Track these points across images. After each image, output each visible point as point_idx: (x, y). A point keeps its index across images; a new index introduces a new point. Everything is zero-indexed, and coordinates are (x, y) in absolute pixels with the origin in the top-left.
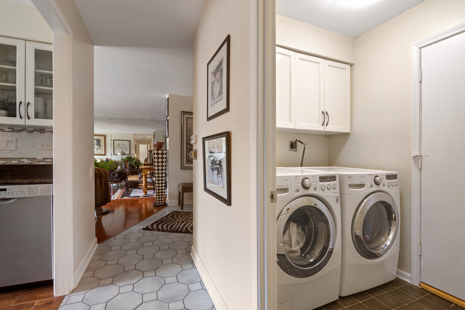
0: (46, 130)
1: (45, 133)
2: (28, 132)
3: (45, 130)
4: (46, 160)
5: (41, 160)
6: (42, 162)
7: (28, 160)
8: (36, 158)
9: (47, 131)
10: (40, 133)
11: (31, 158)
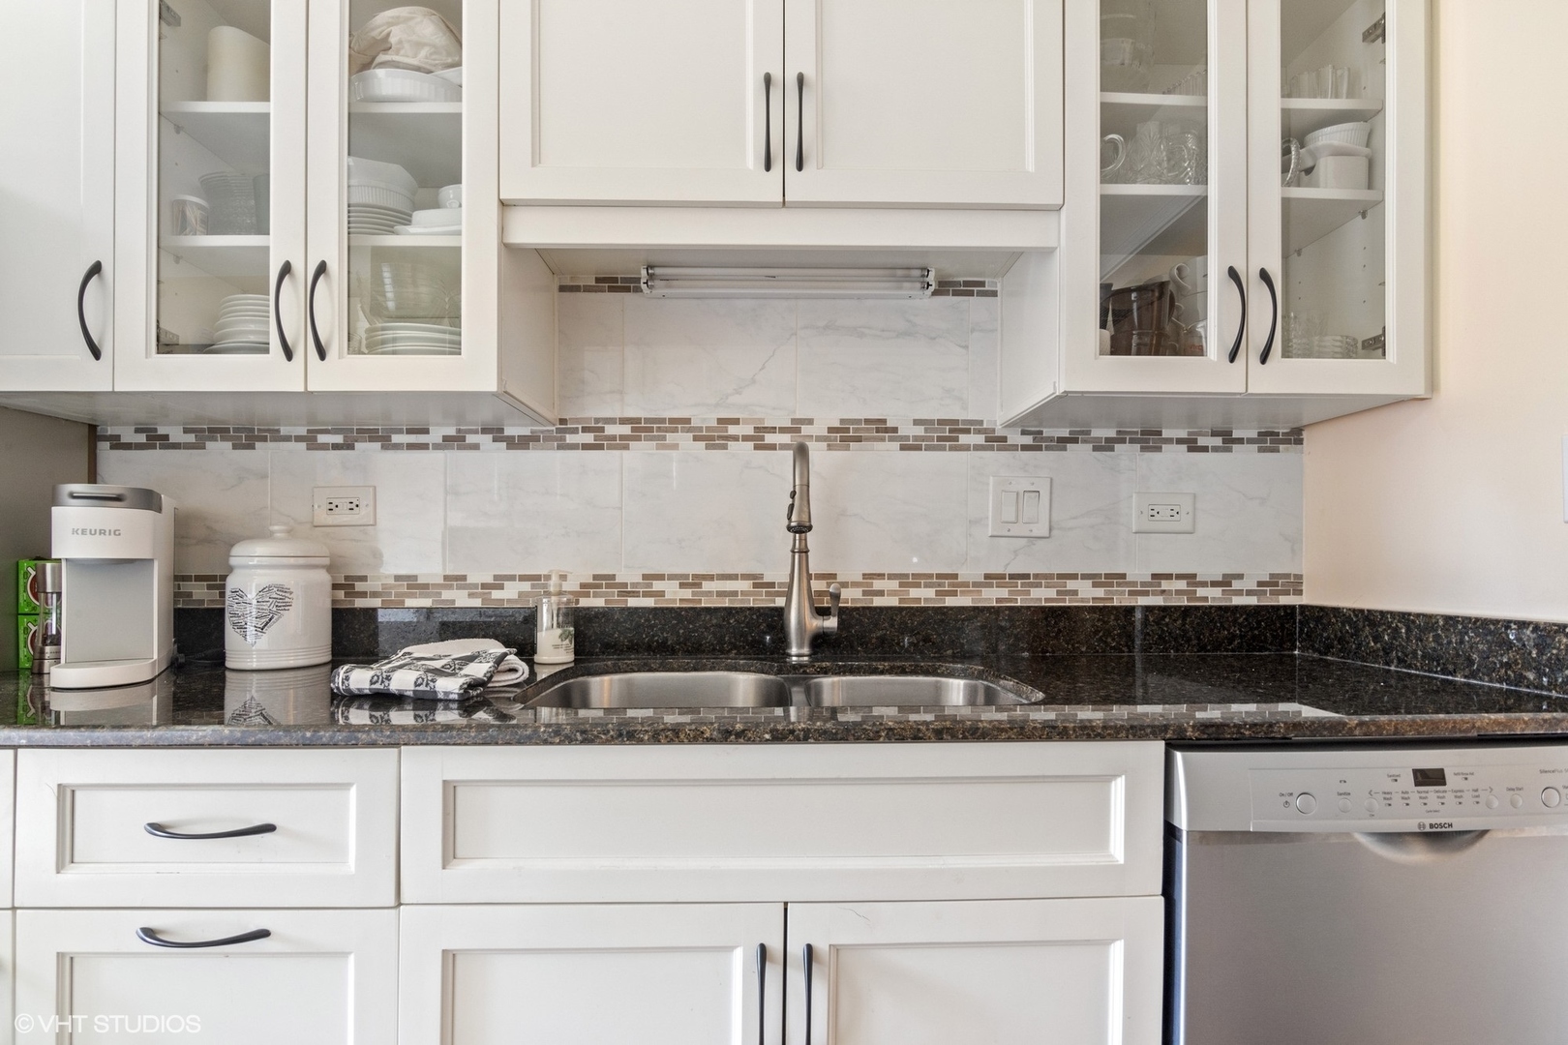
0: (1166, 434)
1: (1159, 449)
2: (1095, 449)
3: (1160, 433)
4: (1165, 585)
5: (1143, 584)
6: (1146, 593)
7: (1095, 585)
8: (1123, 576)
9: (1169, 441)
10: (1143, 449)
11: (1107, 576)
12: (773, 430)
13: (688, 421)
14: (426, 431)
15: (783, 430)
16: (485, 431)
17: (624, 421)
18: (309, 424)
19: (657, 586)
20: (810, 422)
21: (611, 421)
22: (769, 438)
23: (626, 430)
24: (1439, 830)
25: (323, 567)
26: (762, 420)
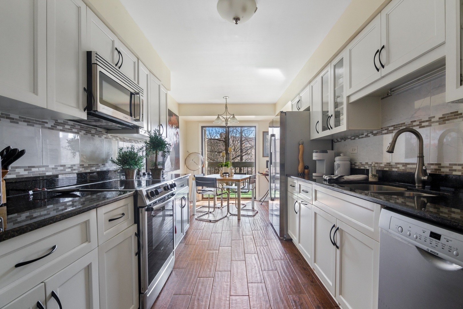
12: (424, 122)
13: (404, 123)
14: (363, 134)
15: (426, 121)
16: (371, 133)
17: (392, 126)
18: (351, 136)
19: (398, 166)
20: (434, 117)
21: (390, 127)
22: (423, 124)
23: (392, 128)
24: (433, 253)
25: (349, 161)
26: (421, 119)
